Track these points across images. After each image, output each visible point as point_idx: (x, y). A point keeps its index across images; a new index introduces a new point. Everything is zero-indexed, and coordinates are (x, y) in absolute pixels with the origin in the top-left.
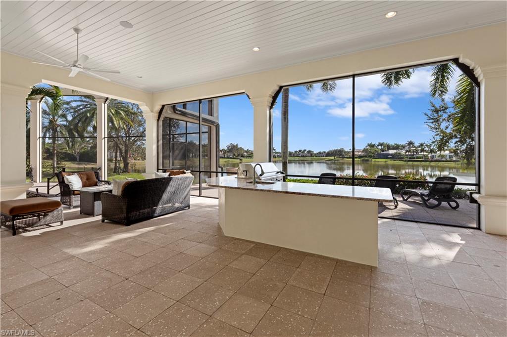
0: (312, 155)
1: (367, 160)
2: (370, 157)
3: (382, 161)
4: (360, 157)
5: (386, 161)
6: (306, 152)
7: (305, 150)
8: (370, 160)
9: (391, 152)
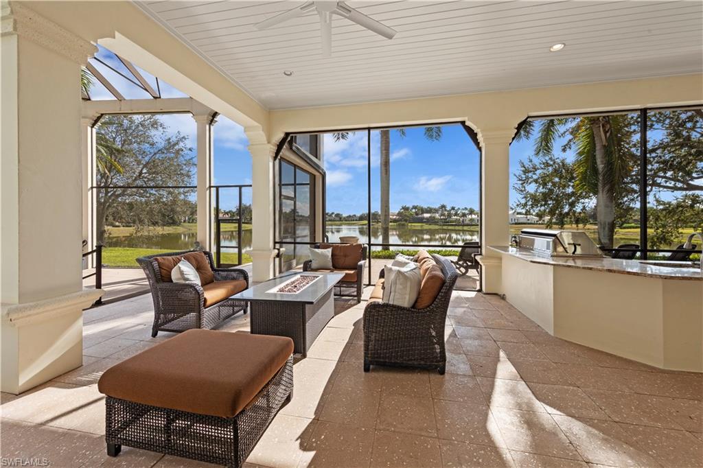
0: (340, 218)
1: (403, 225)
2: (406, 221)
3: (417, 226)
4: (395, 221)
5: (422, 226)
6: (333, 216)
7: (333, 213)
8: (406, 224)
9: (427, 215)
